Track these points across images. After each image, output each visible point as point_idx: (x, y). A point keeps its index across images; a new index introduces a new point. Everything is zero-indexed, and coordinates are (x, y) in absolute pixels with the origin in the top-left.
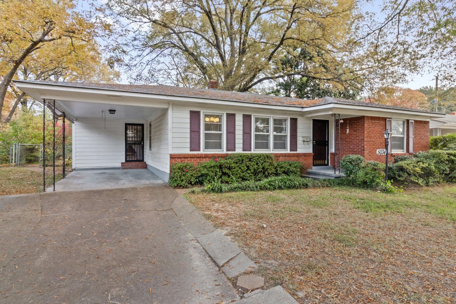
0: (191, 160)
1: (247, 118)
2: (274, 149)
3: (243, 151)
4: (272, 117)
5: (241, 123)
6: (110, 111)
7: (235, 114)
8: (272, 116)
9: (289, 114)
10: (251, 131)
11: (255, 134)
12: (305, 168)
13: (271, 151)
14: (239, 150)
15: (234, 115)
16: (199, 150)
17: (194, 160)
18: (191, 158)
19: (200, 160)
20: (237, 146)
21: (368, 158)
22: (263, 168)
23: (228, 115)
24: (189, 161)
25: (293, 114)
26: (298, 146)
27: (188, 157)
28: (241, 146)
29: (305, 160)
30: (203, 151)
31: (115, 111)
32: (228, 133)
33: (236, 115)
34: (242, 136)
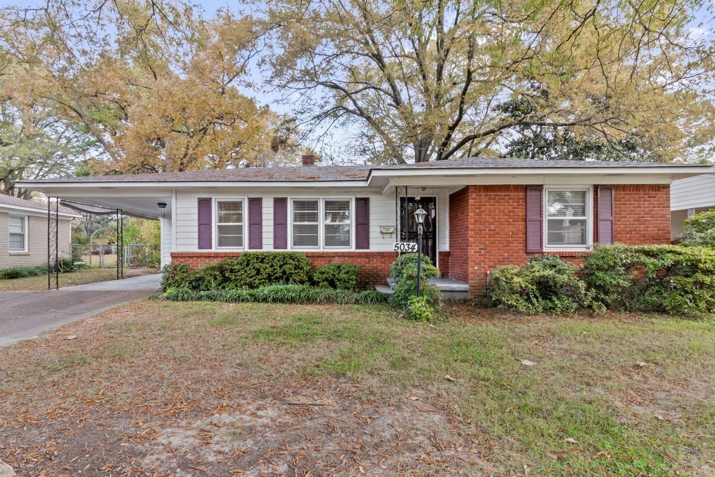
0: (198, 261)
1: (280, 203)
2: (326, 245)
3: (274, 248)
4: (321, 199)
5: (272, 210)
6: (159, 204)
7: (261, 198)
8: (322, 197)
9: (353, 192)
10: (286, 220)
11: (294, 225)
12: (383, 275)
13: (321, 248)
14: (268, 247)
15: (260, 200)
16: (211, 248)
17: (201, 261)
18: (197, 257)
19: (209, 261)
20: (264, 241)
21: (478, 261)
22: (284, 273)
23: (251, 201)
24: (195, 261)
25: (360, 192)
26: (371, 241)
27: (194, 257)
28: (272, 242)
29: (383, 263)
30: (215, 249)
31: (166, 205)
32: (251, 225)
33: (263, 200)
34: (272, 228)
